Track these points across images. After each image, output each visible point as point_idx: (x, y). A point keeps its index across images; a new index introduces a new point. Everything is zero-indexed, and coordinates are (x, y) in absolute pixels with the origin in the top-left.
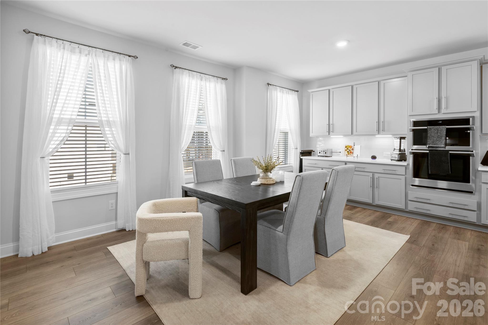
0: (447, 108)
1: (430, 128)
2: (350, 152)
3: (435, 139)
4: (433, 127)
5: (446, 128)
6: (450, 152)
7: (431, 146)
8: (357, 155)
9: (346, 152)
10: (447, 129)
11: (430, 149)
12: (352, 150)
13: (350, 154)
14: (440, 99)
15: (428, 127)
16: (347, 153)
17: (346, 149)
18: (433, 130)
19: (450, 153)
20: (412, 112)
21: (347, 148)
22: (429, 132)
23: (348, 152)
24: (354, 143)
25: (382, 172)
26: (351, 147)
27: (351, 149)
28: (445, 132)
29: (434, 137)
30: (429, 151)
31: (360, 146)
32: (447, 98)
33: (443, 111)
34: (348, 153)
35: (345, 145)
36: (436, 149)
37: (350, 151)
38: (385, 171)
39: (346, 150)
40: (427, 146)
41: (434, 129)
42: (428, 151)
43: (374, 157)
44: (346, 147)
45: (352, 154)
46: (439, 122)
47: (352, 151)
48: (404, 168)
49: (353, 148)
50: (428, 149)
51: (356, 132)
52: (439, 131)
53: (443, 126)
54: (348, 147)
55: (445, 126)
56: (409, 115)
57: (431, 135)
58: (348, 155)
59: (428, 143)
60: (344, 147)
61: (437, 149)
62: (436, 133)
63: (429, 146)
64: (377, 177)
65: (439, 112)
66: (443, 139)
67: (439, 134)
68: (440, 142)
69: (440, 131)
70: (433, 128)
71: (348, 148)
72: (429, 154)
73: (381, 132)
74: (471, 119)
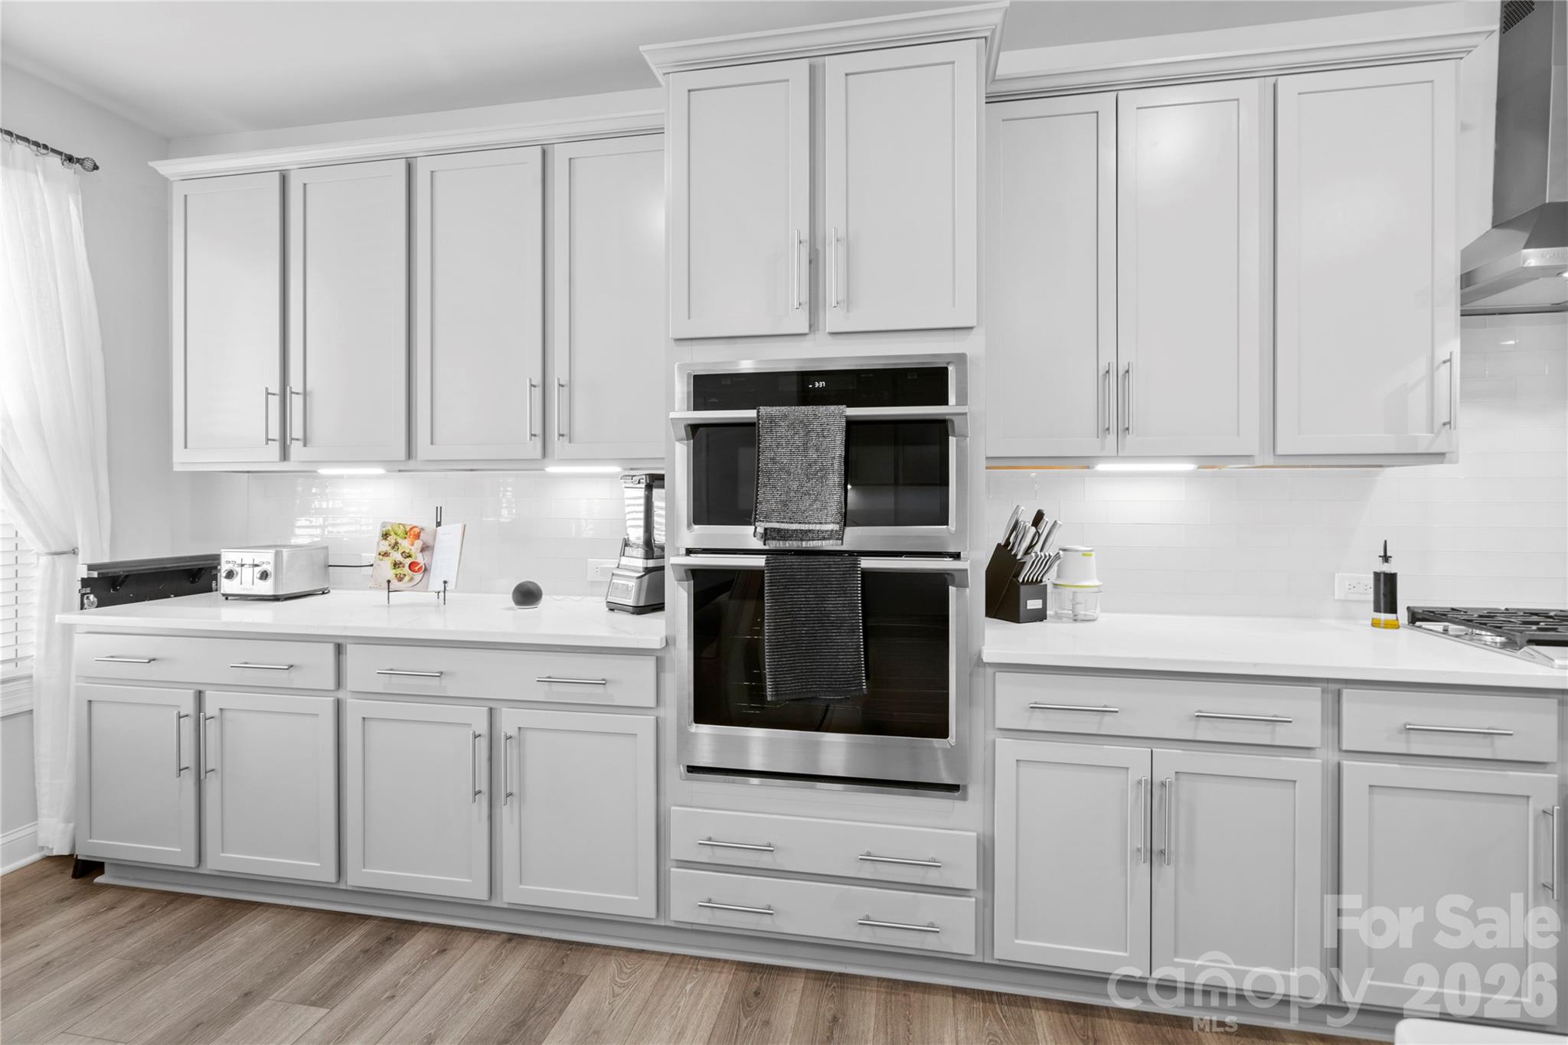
0: (848, 302)
1: (772, 420)
2: (412, 566)
3: (795, 485)
4: (784, 409)
5: (846, 417)
6: (866, 563)
7: (779, 530)
8: (445, 582)
9: (387, 563)
10: (852, 425)
11: (773, 545)
12: (422, 550)
13: (407, 579)
14: (820, 247)
15: (763, 410)
16: (390, 573)
17: (385, 546)
18: (782, 430)
19: (866, 573)
20: (689, 317)
21: (392, 539)
22: (766, 440)
23: (396, 565)
24: (439, 511)
25: (540, 693)
26: (417, 536)
27: (418, 544)
28: (840, 439)
29: (789, 473)
30: (767, 561)
31: (460, 527)
32: (847, 244)
33: (833, 319)
34: (398, 571)
35: (384, 525)
36: (800, 543)
37: (408, 561)
38: (556, 687)
39: (386, 554)
40: (760, 530)
41: (791, 426)
42: (759, 561)
43: (527, 595)
44: (385, 536)
45: (418, 576)
46: (814, 385)
47: (420, 559)
48: (650, 664)
49: (430, 543)
50: (757, 544)
51: (432, 444)
52: (813, 435)
53: (832, 408)
54: (400, 531)
55: (843, 408)
56: (672, 336)
57: (773, 459)
58: (395, 584)
59: (763, 507)
60: (378, 534)
61: (804, 543)
62: (798, 447)
63: (766, 529)
64: (513, 732)
65: (813, 324)
66: (831, 483)
67: (812, 455)
68: (816, 506)
69: (817, 435)
70: (785, 417)
71: (396, 543)
72: (767, 575)
73: (557, 444)
74: (951, 369)
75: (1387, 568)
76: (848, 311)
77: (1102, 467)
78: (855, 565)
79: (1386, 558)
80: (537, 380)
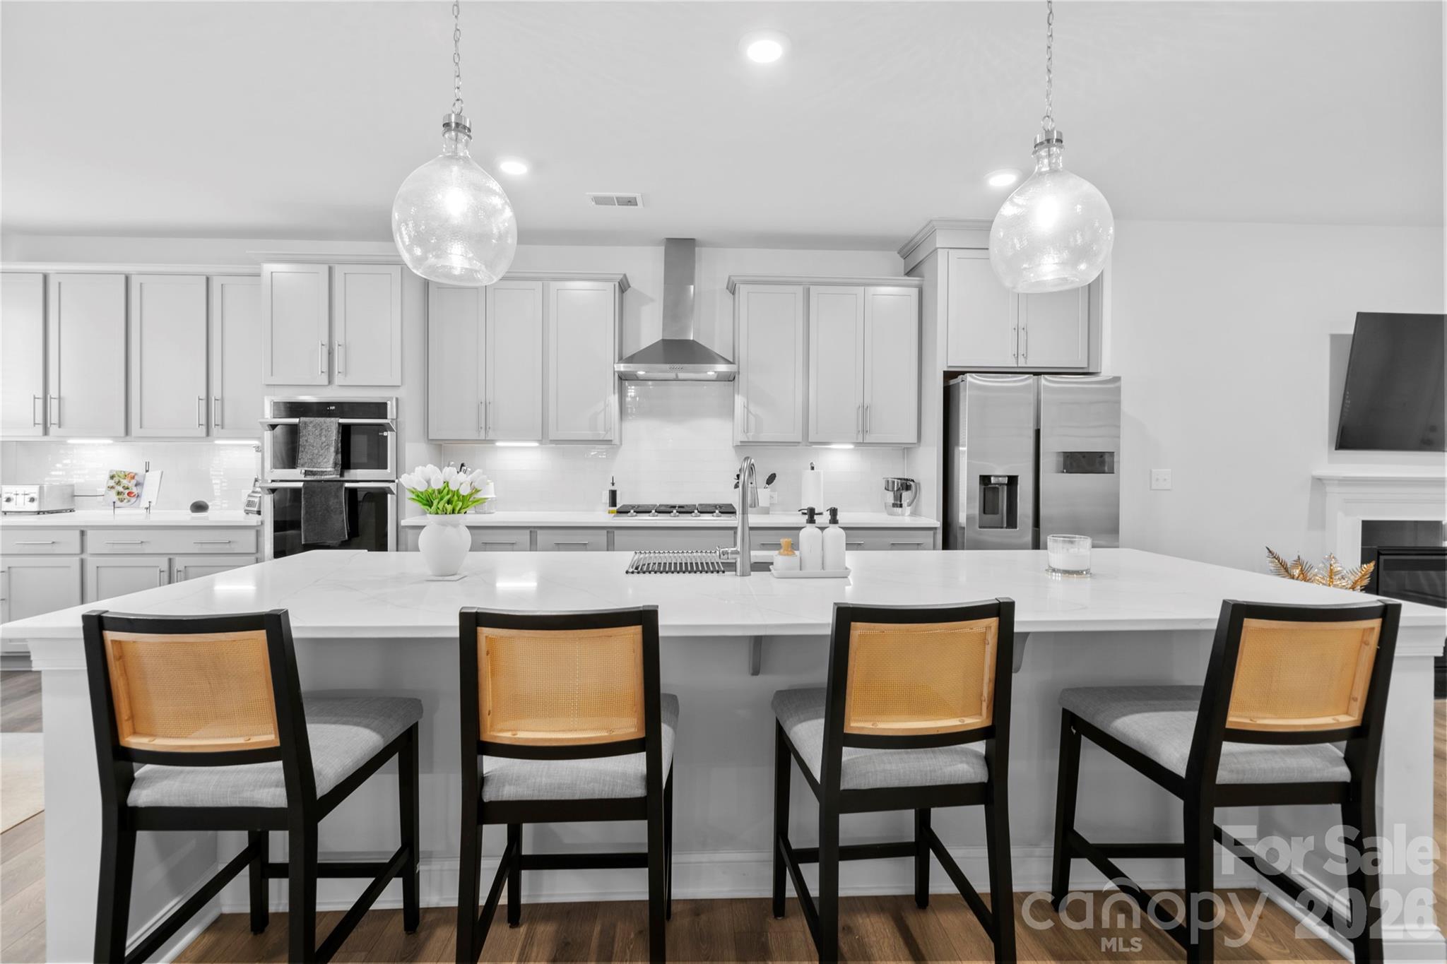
0: (345, 373)
1: (305, 423)
2: (129, 494)
3: (316, 452)
4: (312, 419)
5: (339, 422)
6: (347, 485)
7: (312, 471)
8: (150, 502)
9: (113, 493)
10: (341, 426)
11: (309, 478)
12: (136, 485)
13: (125, 501)
14: (333, 347)
15: (303, 419)
16: (115, 498)
17: (112, 483)
18: (310, 428)
19: (346, 488)
20: (272, 375)
21: (116, 479)
22: (303, 432)
23: (119, 493)
24: (147, 464)
26: (133, 478)
27: (134, 482)
28: (336, 432)
29: (313, 446)
30: (304, 484)
31: (160, 472)
32: (345, 347)
33: (338, 379)
34: (121, 497)
35: (111, 471)
36: (318, 477)
37: (127, 491)
38: (204, 546)
39: (112, 487)
40: (303, 471)
41: (314, 426)
42: (300, 485)
43: (199, 507)
44: (112, 477)
45: (133, 500)
46: (326, 408)
47: (135, 490)
48: (253, 533)
49: (141, 481)
50: (302, 477)
51: (141, 427)
52: (324, 431)
53: (334, 419)
54: (122, 475)
55: (337, 419)
56: (263, 383)
57: (306, 441)
58: (118, 504)
59: (303, 461)
60: (107, 477)
61: (323, 477)
62: (317, 436)
64: (182, 568)
65: (330, 382)
66: (331, 450)
67: (324, 439)
68: (326, 460)
69: (326, 431)
70: (312, 422)
71: (119, 482)
72: (303, 492)
73: (214, 430)
74: (389, 403)
75: (613, 488)
76: (345, 376)
77: (498, 444)
78: (342, 486)
79: (613, 484)
80: (203, 396)
